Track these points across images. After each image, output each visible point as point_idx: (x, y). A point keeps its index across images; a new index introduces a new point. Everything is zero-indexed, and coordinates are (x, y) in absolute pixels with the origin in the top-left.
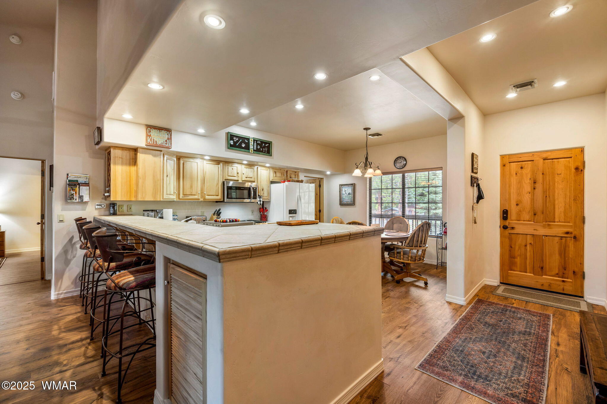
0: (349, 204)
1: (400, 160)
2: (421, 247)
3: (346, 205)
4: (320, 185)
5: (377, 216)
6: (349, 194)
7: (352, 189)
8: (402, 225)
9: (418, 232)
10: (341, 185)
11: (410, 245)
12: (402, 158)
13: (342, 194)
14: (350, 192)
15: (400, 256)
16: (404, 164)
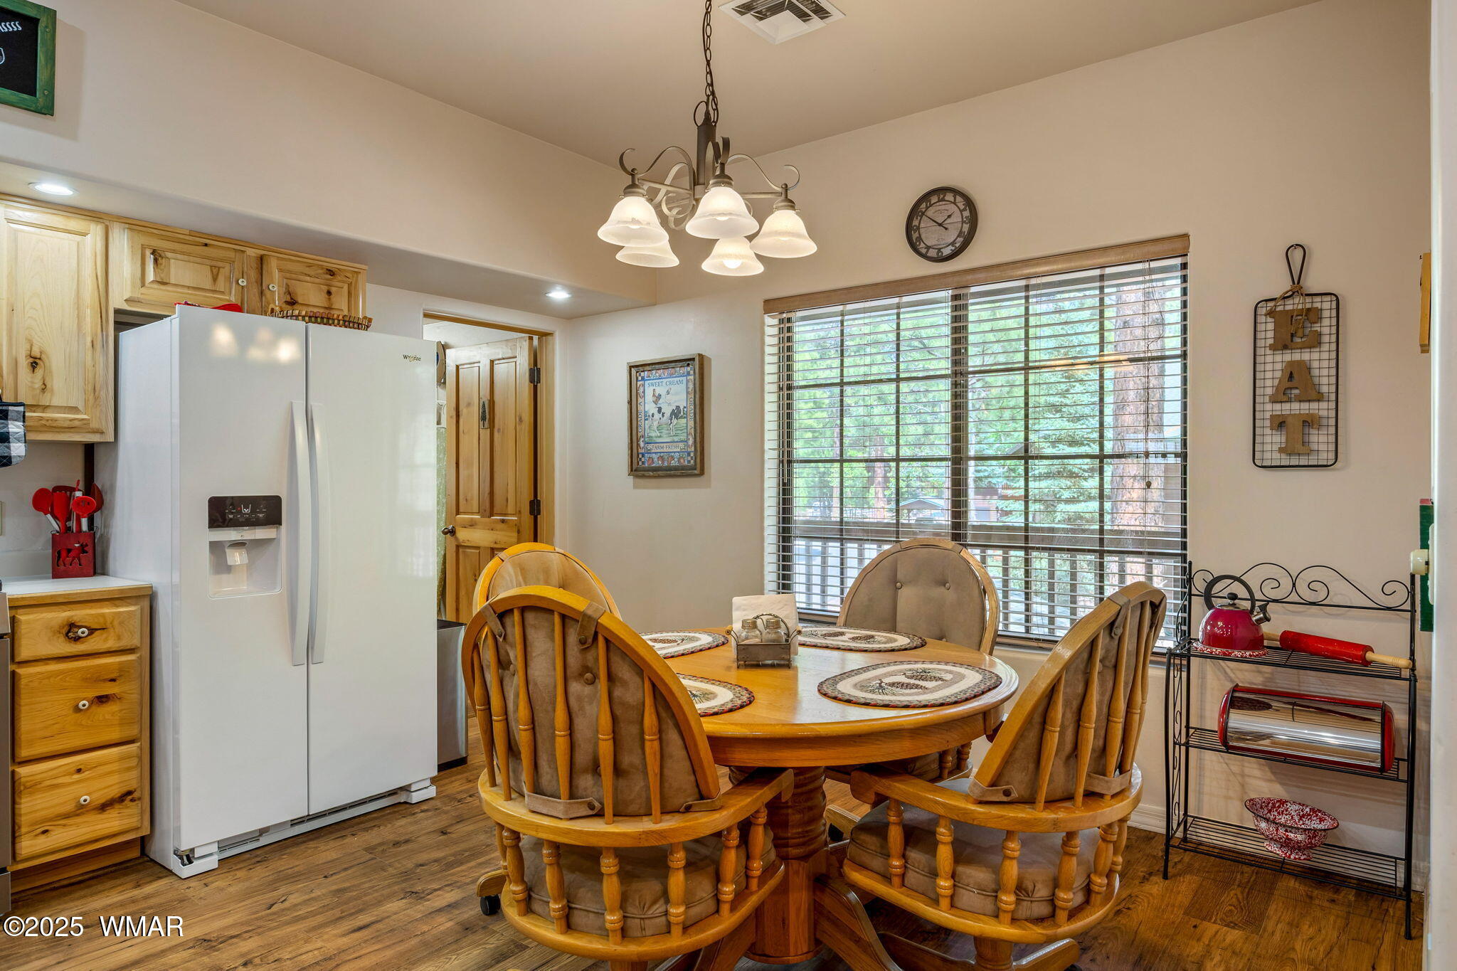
0: (676, 468)
1: (942, 206)
2: (1101, 796)
3: (659, 477)
4: (539, 370)
5: (819, 533)
6: (676, 414)
7: (691, 386)
8: (949, 595)
9: (1080, 677)
10: (638, 369)
11: (1007, 793)
12: (950, 197)
13: (642, 416)
14: (682, 404)
15: (934, 874)
16: (961, 232)
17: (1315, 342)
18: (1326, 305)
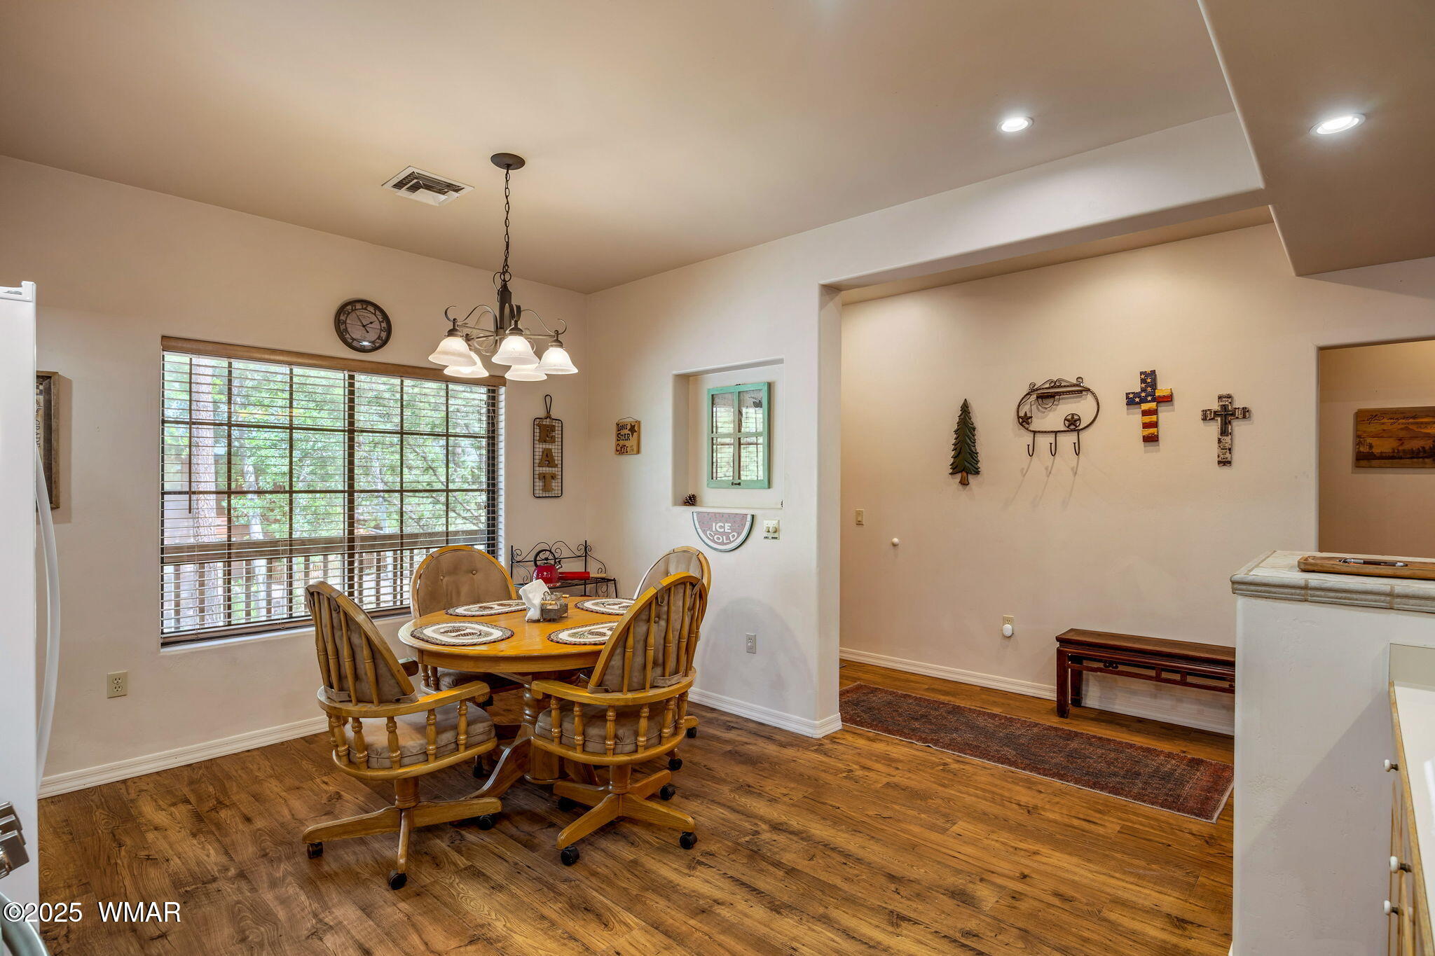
1: (365, 313)
16: (379, 336)
17: (553, 440)
18: (556, 424)
